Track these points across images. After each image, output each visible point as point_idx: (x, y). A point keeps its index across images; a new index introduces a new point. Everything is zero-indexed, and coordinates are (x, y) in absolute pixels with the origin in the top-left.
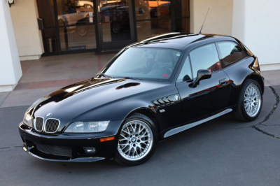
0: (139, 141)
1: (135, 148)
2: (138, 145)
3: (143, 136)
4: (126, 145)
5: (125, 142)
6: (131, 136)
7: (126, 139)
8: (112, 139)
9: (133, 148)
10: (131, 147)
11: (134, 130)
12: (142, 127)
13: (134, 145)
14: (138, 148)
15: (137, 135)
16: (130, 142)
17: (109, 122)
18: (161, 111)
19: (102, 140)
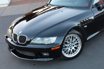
0: (73, 46)
1: (71, 50)
2: (73, 48)
3: (76, 43)
4: (67, 49)
5: (66, 47)
6: (69, 44)
7: (66, 45)
8: (59, 47)
9: (70, 50)
10: (69, 49)
11: (71, 40)
12: (75, 38)
13: (71, 48)
14: (73, 50)
15: (72, 43)
16: (68, 47)
17: (56, 37)
18: (85, 27)
19: (53, 49)
